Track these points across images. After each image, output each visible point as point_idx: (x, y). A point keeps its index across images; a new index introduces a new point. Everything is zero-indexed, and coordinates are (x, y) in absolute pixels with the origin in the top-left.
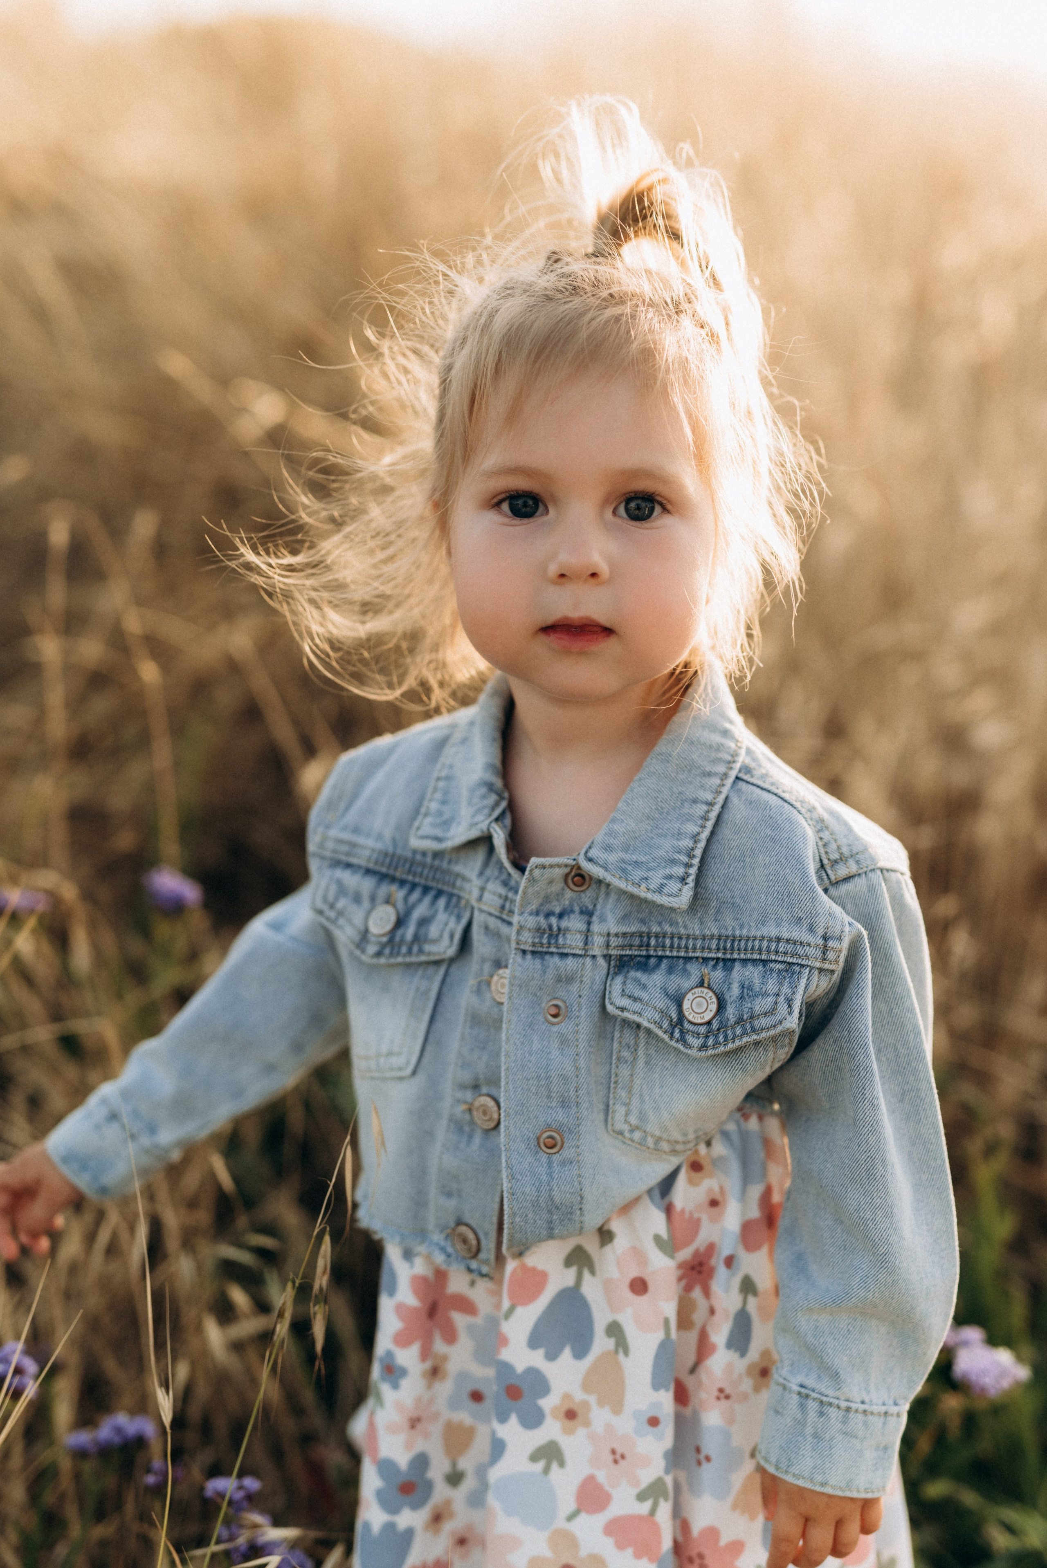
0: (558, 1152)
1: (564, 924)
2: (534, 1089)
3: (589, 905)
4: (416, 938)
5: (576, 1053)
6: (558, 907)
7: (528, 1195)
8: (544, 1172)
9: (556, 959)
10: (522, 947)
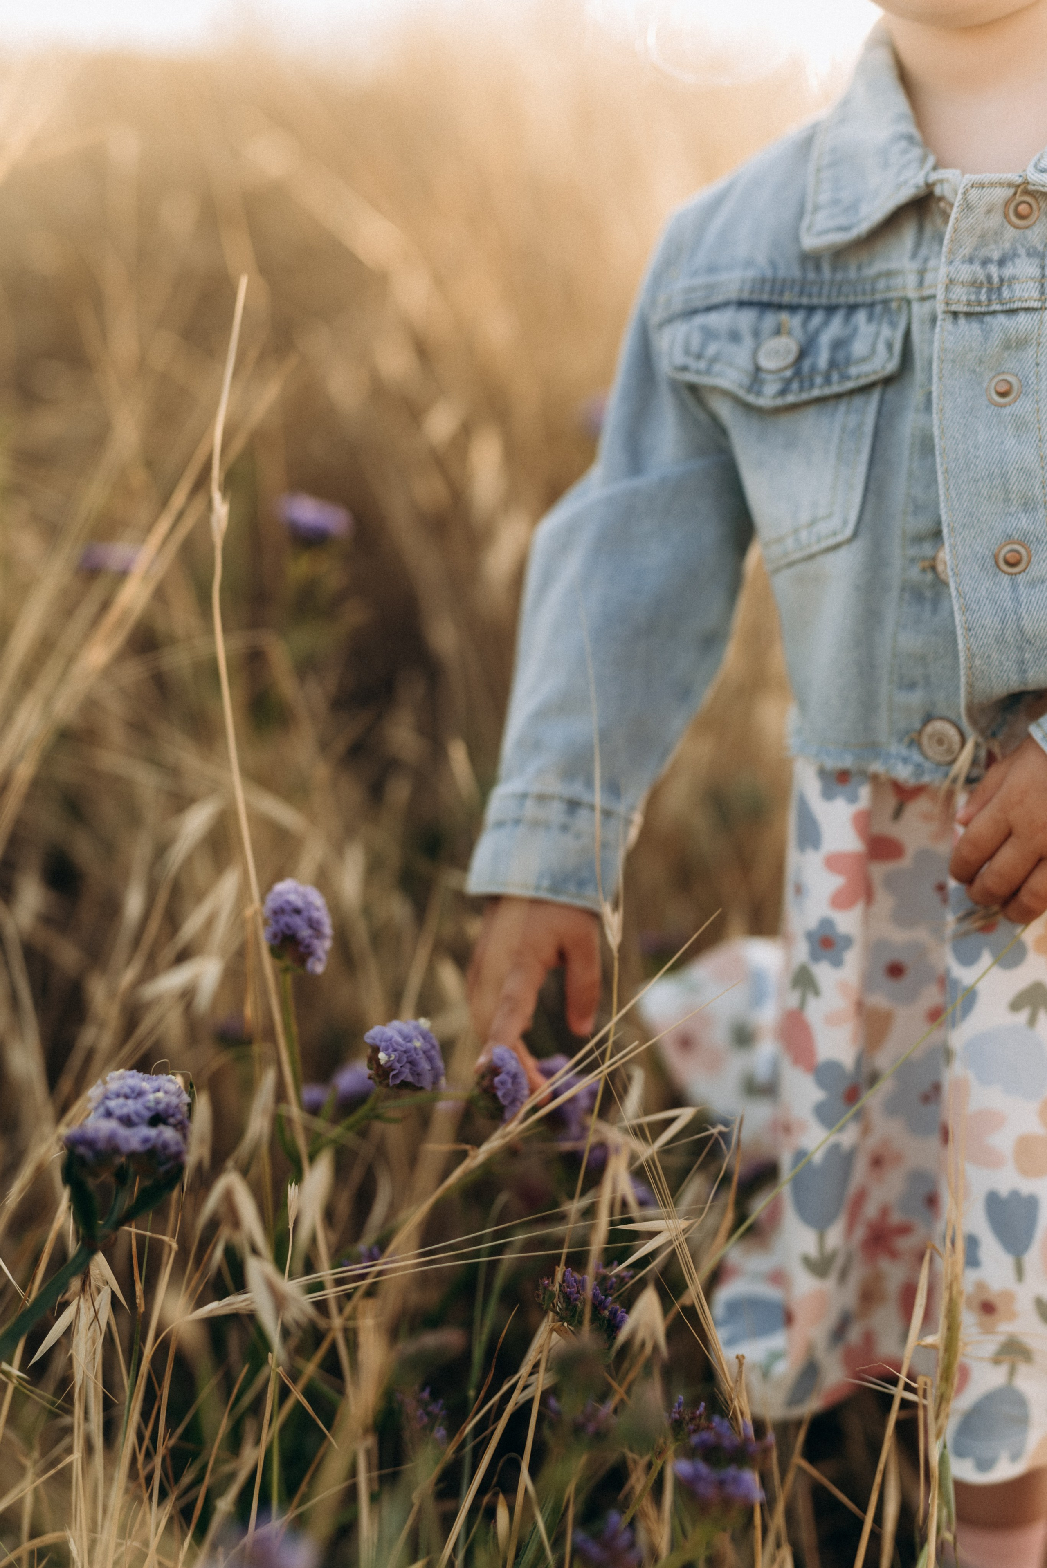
0: (1024, 571)
1: (1009, 271)
2: (985, 492)
3: (1038, 245)
4: (833, 364)
5: (1038, 438)
6: (996, 252)
7: (989, 629)
8: (1009, 598)
9: (1002, 319)
10: (954, 308)
